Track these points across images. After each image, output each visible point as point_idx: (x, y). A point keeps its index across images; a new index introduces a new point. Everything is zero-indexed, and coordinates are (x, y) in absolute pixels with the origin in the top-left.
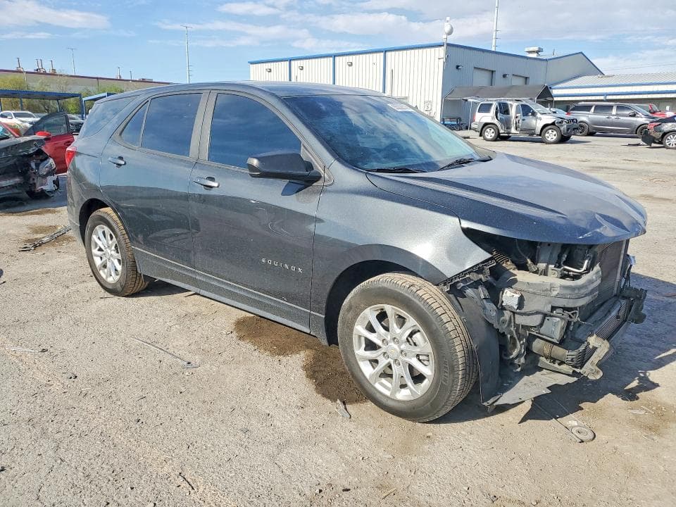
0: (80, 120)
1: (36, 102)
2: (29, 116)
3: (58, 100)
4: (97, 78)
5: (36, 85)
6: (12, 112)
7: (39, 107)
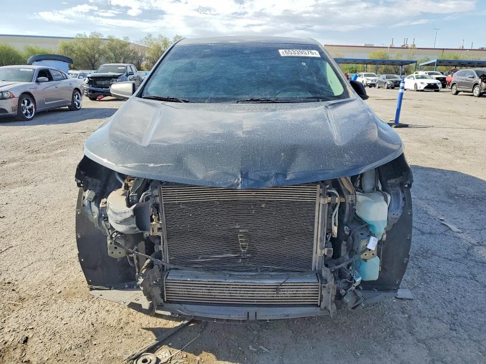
0: (400, 79)
1: (391, 67)
2: (373, 76)
3: (402, 66)
4: (443, 49)
5: (393, 56)
6: (363, 73)
7: (392, 71)
